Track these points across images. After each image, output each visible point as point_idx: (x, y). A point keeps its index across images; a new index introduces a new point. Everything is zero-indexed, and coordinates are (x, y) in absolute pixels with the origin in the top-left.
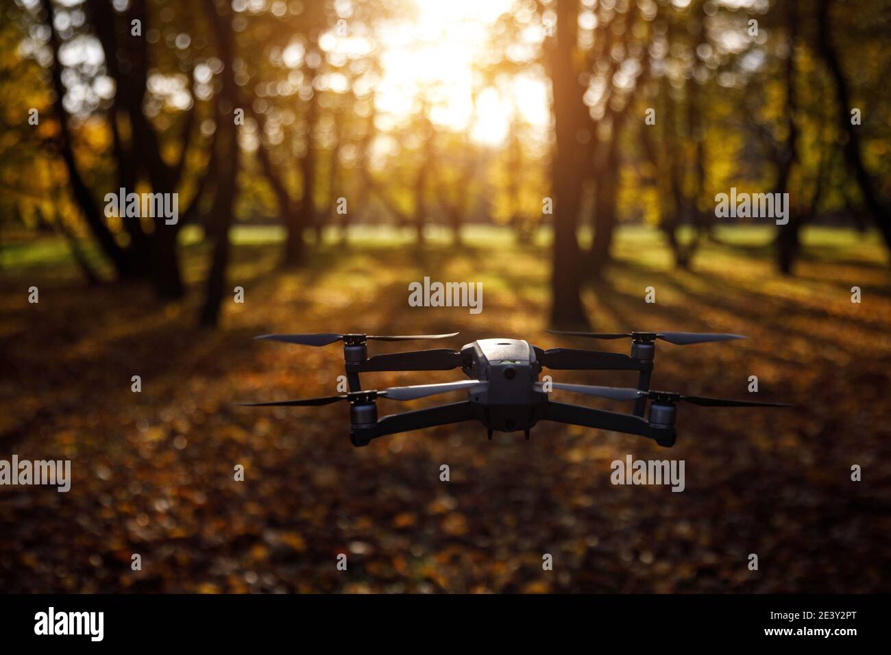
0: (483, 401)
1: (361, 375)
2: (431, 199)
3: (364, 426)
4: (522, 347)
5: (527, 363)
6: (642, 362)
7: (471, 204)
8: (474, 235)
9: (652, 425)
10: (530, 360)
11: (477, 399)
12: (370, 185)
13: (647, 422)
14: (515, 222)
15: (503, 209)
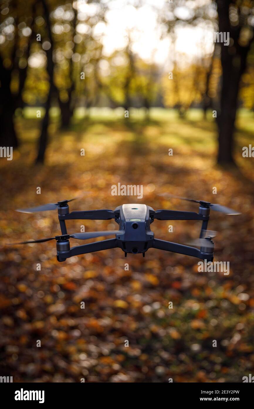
0: (122, 239)
1: (67, 221)
2: (133, 94)
3: (63, 252)
4: (143, 210)
5: (144, 221)
6: (204, 216)
7: (154, 97)
8: (156, 114)
9: (202, 253)
10: (145, 219)
11: (119, 238)
12: (100, 86)
13: (200, 251)
14: (177, 107)
15: (170, 99)
